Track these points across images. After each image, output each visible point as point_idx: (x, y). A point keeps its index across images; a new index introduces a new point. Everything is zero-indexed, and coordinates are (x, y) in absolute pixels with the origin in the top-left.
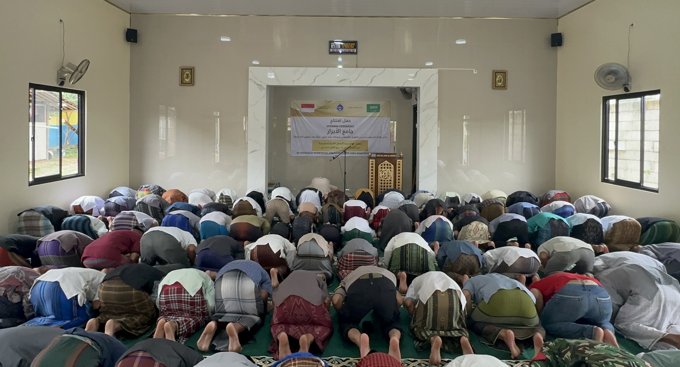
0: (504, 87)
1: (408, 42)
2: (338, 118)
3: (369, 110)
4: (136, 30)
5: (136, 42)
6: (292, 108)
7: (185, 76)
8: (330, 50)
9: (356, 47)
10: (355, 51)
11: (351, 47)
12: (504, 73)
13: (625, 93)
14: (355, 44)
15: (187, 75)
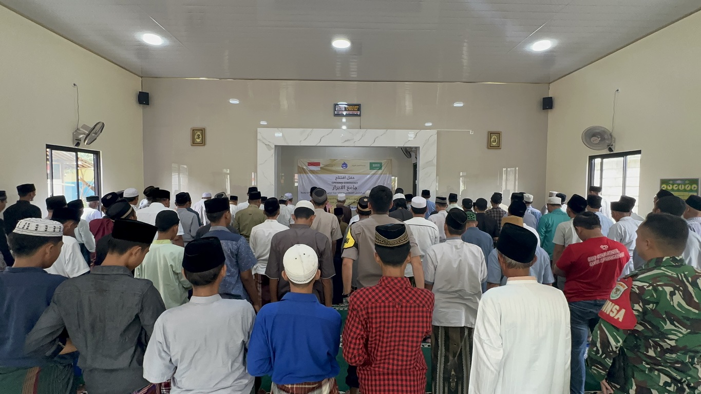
0: (498, 147)
1: (408, 105)
2: (343, 175)
3: (372, 168)
4: (148, 93)
5: (148, 104)
6: (299, 167)
7: (196, 137)
8: (334, 113)
9: (359, 109)
10: (359, 113)
11: (355, 110)
12: (498, 134)
13: (609, 153)
14: (359, 107)
15: (199, 135)
